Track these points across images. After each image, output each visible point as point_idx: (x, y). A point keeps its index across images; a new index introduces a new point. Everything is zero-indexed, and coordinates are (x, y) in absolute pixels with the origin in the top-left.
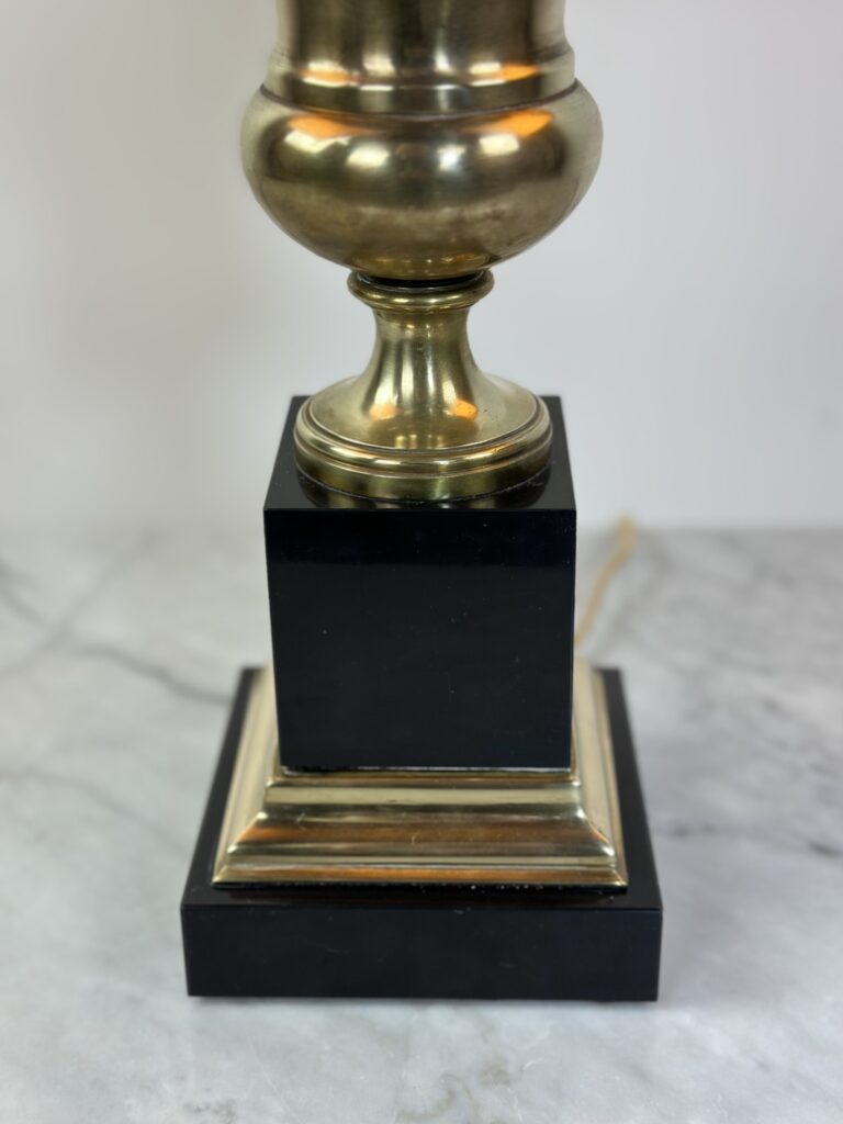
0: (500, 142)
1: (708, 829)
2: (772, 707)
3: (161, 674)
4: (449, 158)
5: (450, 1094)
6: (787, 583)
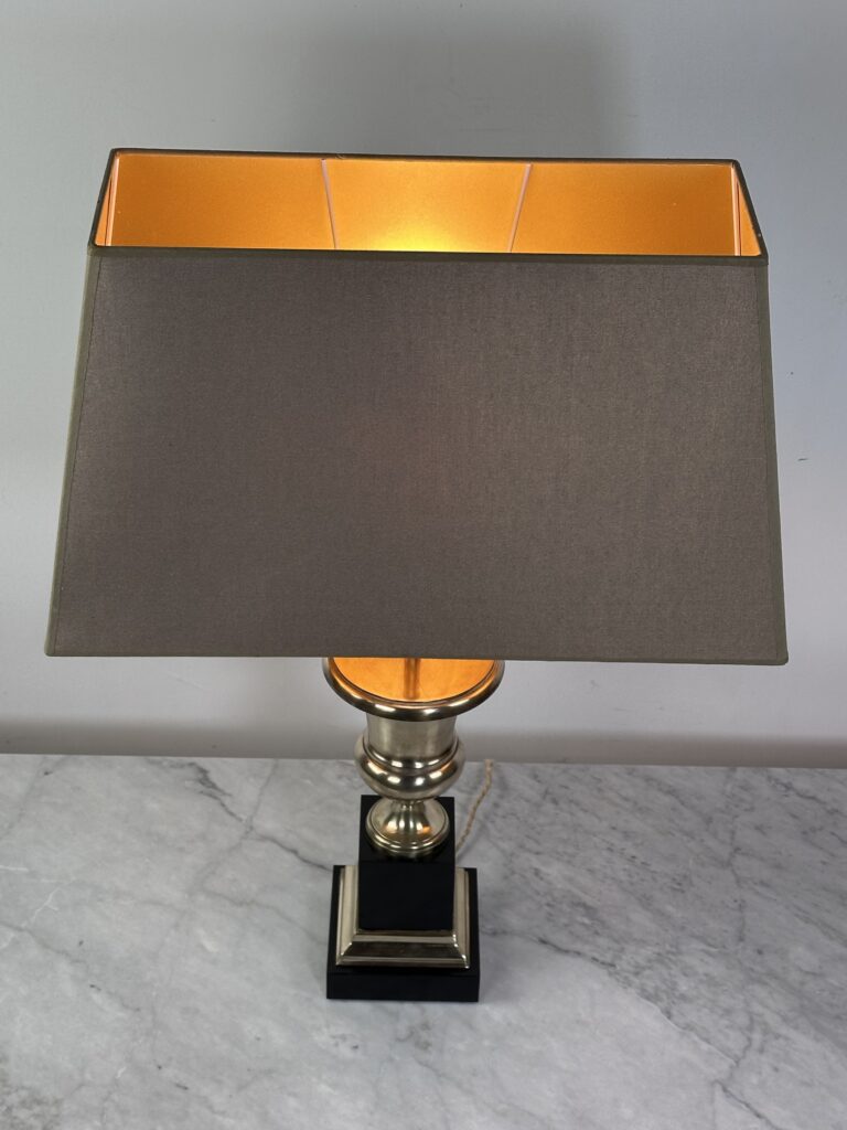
0: (435, 775)
1: (504, 932)
2: (537, 872)
3: (295, 852)
5: (412, 1033)
6: (555, 802)
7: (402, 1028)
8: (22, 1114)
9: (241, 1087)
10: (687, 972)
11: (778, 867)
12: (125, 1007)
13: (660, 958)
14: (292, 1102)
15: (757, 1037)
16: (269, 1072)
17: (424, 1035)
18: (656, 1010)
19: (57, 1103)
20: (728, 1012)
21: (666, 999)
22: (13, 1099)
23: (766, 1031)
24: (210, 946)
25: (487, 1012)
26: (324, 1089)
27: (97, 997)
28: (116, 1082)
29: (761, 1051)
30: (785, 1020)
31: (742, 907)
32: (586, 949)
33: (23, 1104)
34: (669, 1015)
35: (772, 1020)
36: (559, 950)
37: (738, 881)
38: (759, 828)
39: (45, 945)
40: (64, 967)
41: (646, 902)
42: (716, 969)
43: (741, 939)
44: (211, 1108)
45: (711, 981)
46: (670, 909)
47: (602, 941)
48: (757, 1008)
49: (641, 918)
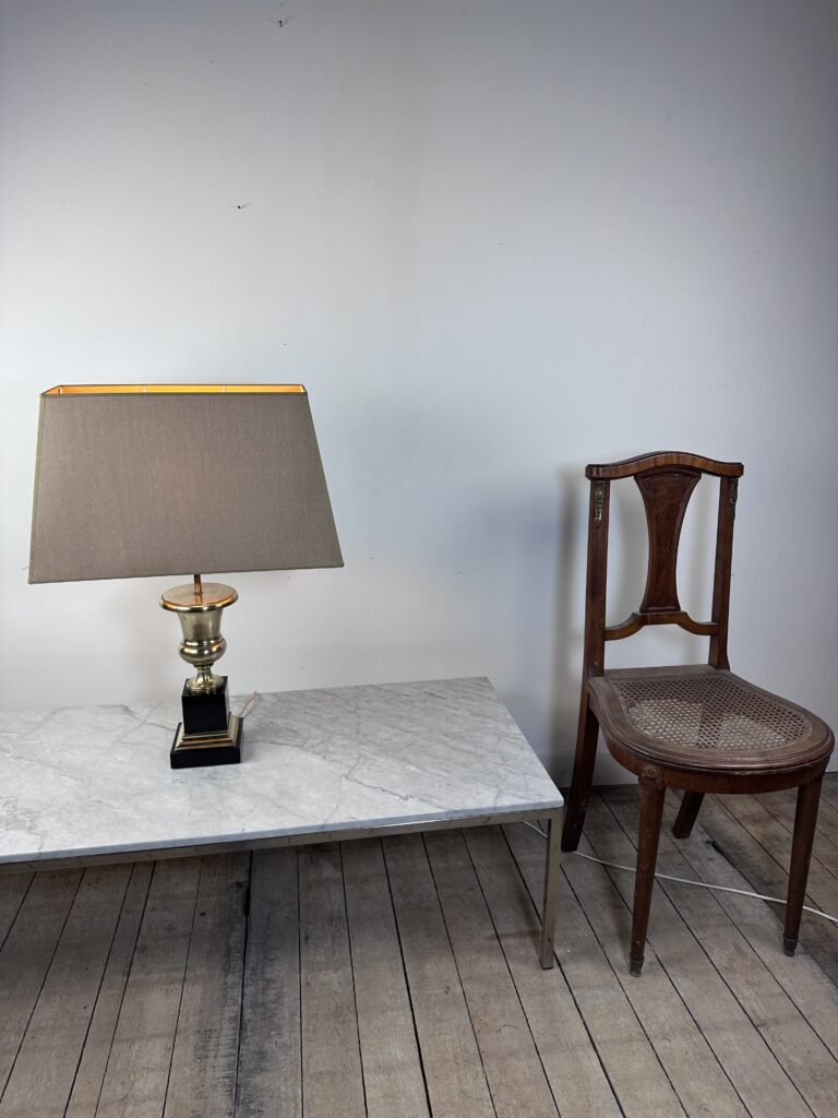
2: (272, 723)
3: (164, 727)
4: (206, 652)
5: (209, 775)
6: (283, 702)
7: (205, 775)
8: (21, 817)
9: (127, 799)
10: (334, 745)
11: (374, 711)
12: (76, 779)
13: (322, 742)
14: (151, 802)
15: (361, 760)
16: (141, 794)
17: (215, 776)
18: (319, 757)
19: (38, 812)
20: (350, 754)
21: (324, 754)
22: (19, 812)
23: (365, 757)
24: (120, 758)
25: (243, 767)
26: (166, 797)
27: (64, 778)
28: (68, 803)
29: (363, 764)
30: (374, 754)
31: (358, 724)
32: (292, 743)
33: (22, 814)
34: (324, 758)
35: (367, 754)
36: (279, 744)
37: (358, 717)
38: (368, 701)
39: (41, 764)
40: (50, 770)
41: (318, 726)
42: (345, 742)
43: (357, 733)
44: (112, 807)
45: (343, 746)
46: (329, 728)
47: (298, 740)
48: (362, 752)
49: (315, 731)
